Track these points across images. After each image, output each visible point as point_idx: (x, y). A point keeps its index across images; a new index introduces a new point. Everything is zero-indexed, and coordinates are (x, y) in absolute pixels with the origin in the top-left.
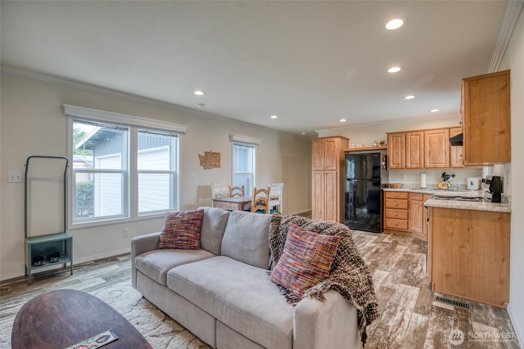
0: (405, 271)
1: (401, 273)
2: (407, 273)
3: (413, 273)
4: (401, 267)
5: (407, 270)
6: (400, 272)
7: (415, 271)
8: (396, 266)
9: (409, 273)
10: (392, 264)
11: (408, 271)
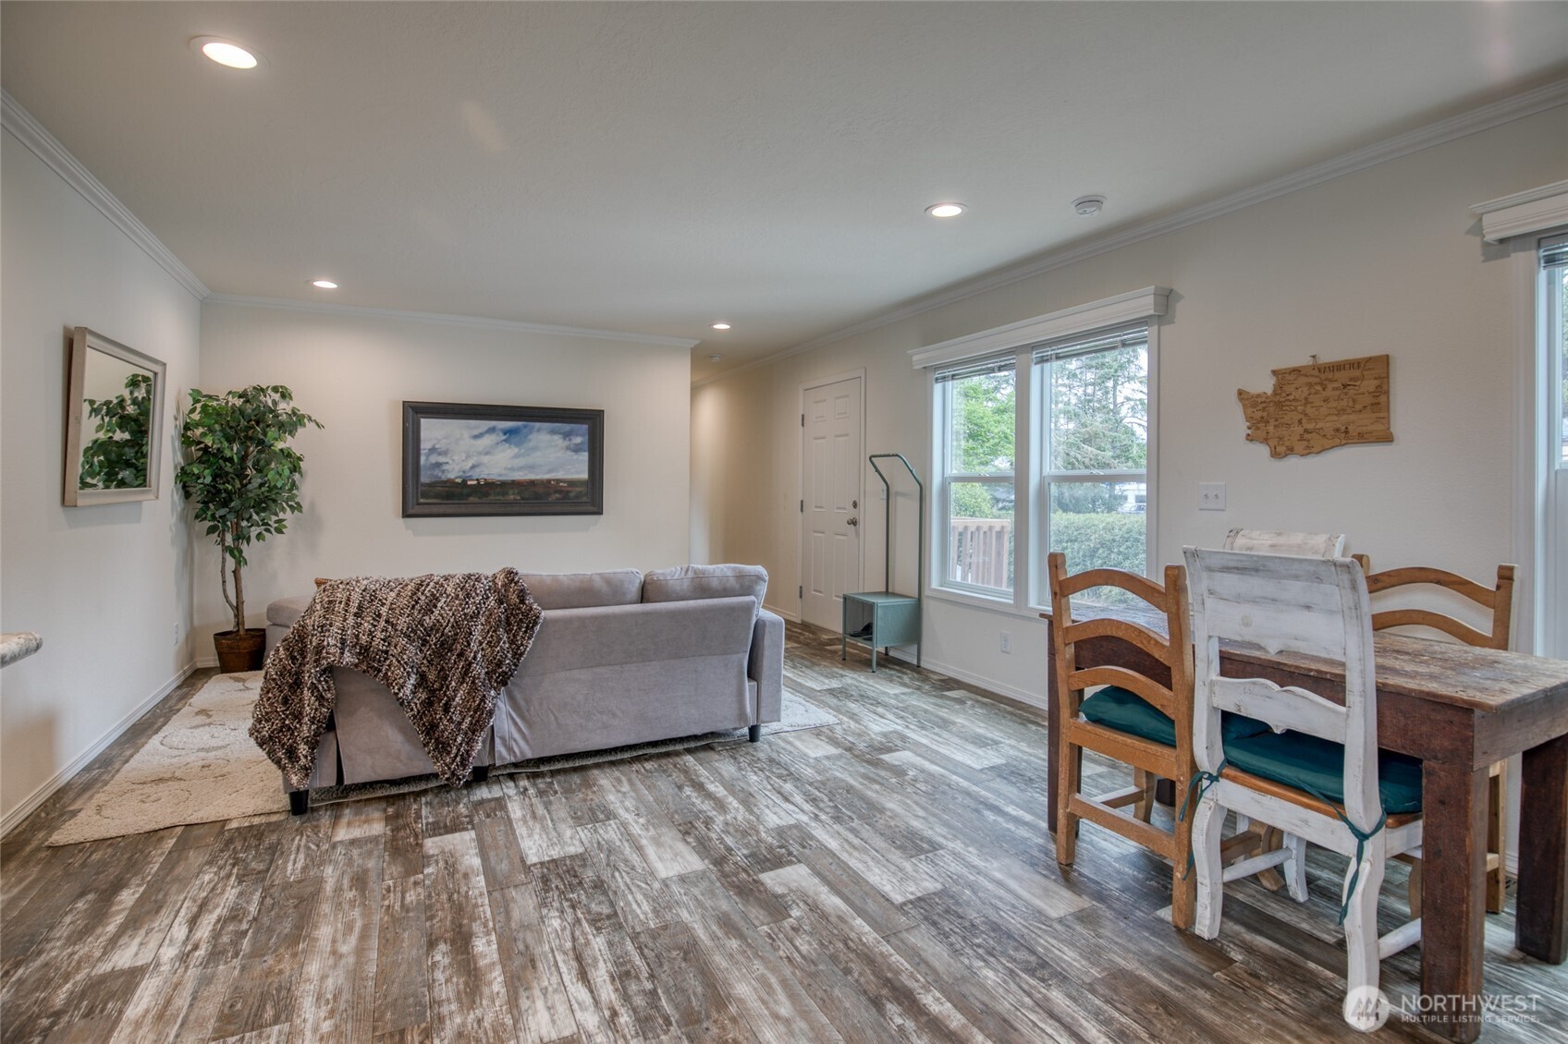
0: (274, 877)
1: (292, 857)
2: (268, 870)
3: (240, 882)
4: (294, 891)
5: (267, 883)
6: (295, 862)
7: (231, 894)
8: (320, 881)
9: (259, 872)
10: (338, 890)
11: (264, 879)
